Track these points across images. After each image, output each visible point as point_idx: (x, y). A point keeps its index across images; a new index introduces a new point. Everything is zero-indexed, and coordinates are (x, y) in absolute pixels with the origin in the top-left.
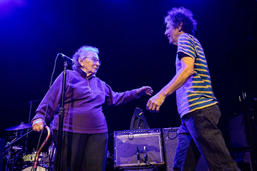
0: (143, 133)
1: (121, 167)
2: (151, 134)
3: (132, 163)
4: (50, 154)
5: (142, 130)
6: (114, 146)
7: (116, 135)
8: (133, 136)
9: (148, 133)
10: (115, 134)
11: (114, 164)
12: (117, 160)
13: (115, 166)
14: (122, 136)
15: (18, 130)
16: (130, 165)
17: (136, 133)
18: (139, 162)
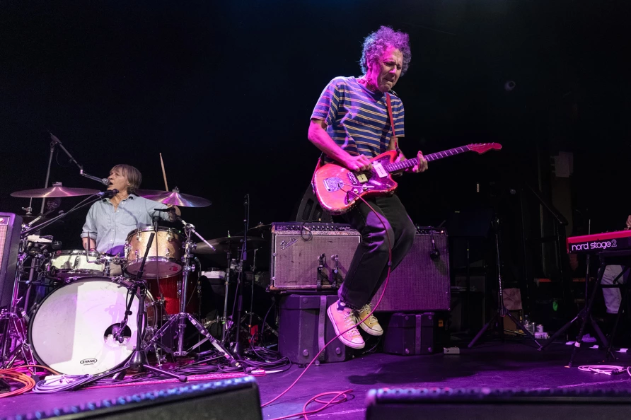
0: (330, 230)
1: (284, 290)
2: (344, 233)
3: (305, 282)
4: (128, 256)
5: (327, 224)
6: (272, 250)
7: (276, 229)
8: (311, 235)
9: (339, 230)
10: (274, 227)
11: (270, 284)
12: (277, 276)
13: (271, 287)
14: (288, 232)
15: (47, 199)
16: (302, 287)
17: (315, 229)
18: (319, 283)
